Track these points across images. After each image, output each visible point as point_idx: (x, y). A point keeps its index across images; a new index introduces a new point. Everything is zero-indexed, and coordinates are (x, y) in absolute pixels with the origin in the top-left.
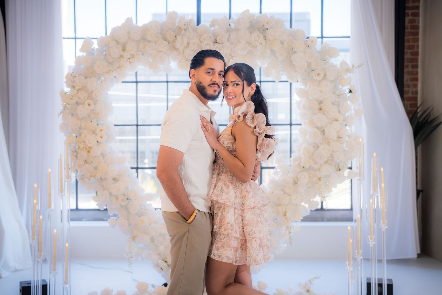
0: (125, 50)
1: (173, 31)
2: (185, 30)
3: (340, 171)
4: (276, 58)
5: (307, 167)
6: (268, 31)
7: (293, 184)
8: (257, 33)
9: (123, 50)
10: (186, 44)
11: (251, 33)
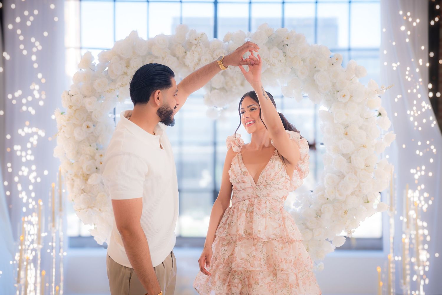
0: (129, 67)
1: (183, 47)
2: (196, 45)
3: (369, 203)
4: (297, 76)
5: (331, 199)
6: (288, 47)
7: (316, 217)
8: (276, 49)
9: (126, 66)
10: (197, 61)
11: (269, 48)
